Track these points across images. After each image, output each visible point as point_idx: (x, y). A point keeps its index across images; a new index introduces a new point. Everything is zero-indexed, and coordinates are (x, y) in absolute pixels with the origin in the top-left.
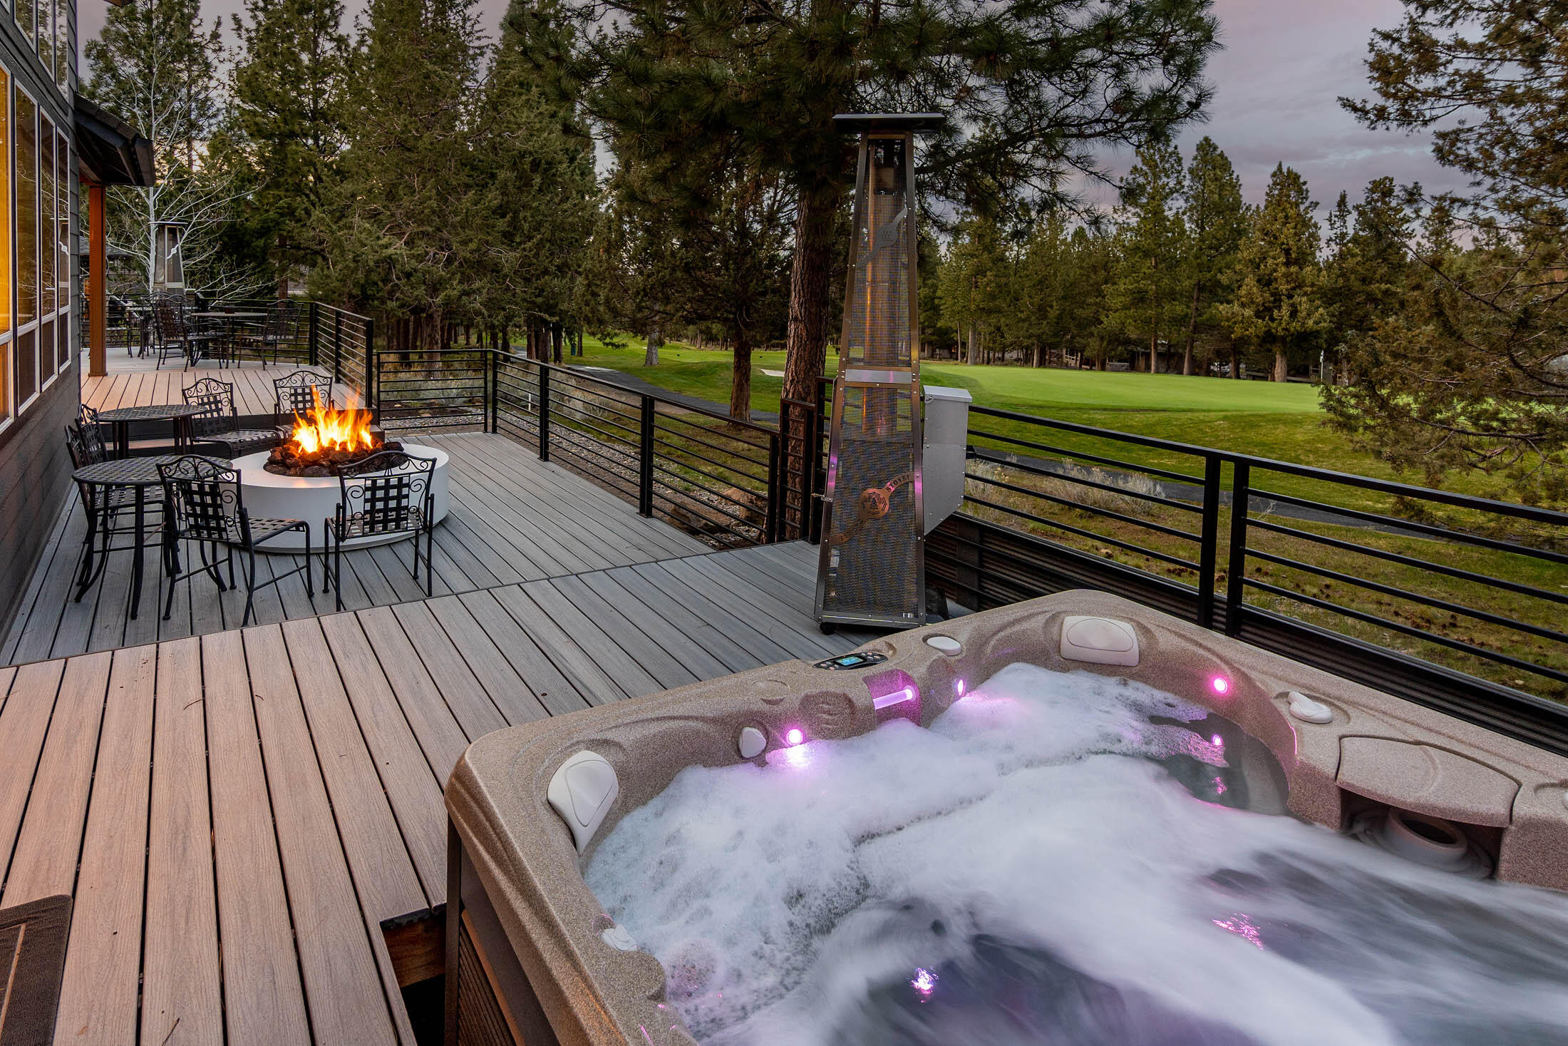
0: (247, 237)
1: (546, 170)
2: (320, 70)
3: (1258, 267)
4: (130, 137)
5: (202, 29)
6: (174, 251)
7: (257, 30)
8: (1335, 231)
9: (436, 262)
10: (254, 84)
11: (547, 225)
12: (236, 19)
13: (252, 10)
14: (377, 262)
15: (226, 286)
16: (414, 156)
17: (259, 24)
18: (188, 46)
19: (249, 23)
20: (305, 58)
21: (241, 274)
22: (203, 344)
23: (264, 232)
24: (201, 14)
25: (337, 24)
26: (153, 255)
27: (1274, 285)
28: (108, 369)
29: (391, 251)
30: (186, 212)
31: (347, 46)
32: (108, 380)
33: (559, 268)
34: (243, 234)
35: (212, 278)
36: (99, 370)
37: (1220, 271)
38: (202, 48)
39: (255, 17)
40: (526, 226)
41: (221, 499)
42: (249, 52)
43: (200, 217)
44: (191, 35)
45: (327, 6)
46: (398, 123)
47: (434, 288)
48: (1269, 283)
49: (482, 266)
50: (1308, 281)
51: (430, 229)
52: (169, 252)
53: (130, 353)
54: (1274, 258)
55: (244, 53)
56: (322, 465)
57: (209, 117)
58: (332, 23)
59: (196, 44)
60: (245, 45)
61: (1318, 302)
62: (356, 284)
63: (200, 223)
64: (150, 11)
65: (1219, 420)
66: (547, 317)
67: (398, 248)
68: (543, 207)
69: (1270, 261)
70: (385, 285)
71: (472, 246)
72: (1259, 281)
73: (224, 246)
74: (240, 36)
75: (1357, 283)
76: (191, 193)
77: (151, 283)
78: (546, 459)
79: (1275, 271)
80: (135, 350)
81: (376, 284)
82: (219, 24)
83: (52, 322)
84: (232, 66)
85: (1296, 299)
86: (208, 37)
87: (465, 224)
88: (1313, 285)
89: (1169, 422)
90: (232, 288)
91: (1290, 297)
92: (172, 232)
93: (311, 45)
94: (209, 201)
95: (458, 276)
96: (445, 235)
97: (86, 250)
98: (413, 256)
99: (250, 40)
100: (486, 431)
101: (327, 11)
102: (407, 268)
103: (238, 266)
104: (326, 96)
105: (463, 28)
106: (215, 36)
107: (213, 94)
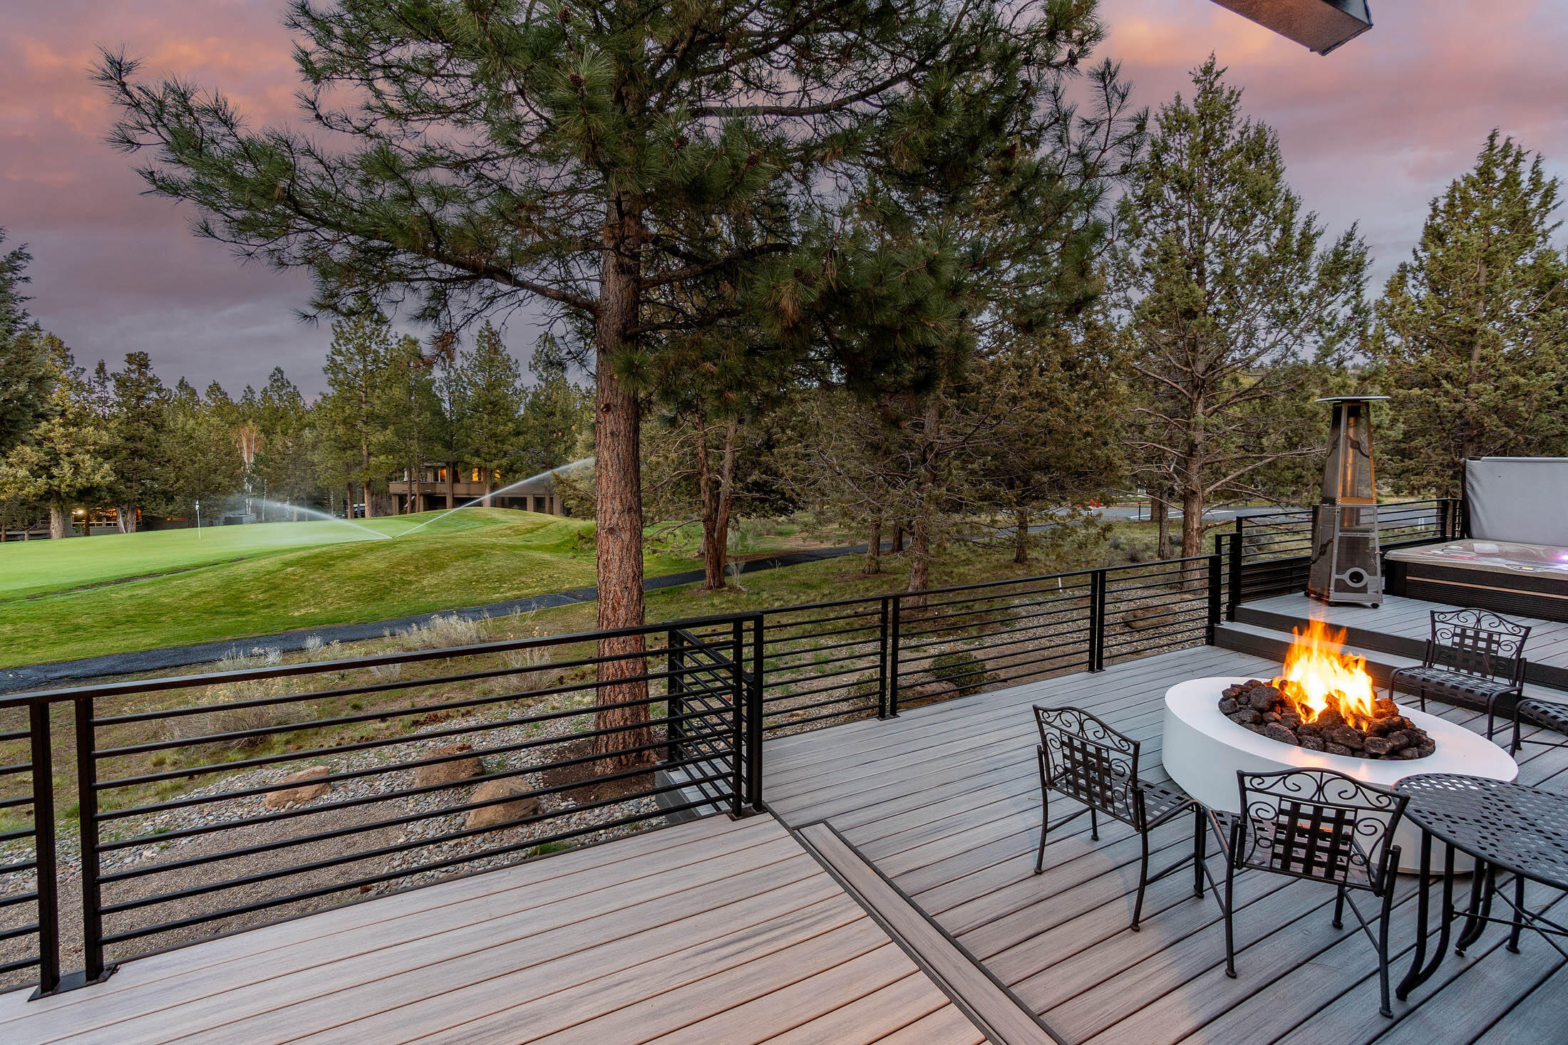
27: (48, 444)
48: (40, 443)
79: (51, 431)
85: (78, 457)
88: (94, 444)
91: (70, 455)
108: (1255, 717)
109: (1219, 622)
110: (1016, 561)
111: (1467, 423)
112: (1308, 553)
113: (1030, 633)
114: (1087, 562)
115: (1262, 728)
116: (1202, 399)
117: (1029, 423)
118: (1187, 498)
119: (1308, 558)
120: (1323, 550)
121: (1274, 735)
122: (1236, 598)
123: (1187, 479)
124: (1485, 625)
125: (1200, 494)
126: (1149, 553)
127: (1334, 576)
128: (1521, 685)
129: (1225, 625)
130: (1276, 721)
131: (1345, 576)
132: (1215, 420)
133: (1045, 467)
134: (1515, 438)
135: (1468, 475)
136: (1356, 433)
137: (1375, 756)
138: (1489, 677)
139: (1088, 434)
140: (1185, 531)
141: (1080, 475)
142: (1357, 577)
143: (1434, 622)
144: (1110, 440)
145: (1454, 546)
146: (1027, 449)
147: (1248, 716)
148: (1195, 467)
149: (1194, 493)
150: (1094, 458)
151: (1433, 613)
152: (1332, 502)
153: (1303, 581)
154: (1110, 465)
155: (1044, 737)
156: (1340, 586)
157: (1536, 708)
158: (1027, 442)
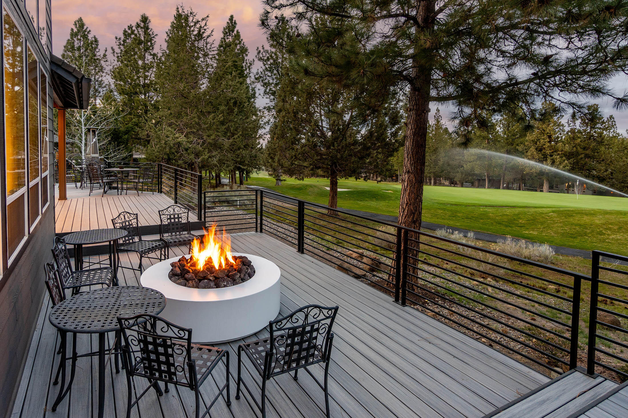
0: (120, 135)
1: (239, 106)
2: (146, 68)
3: (536, 143)
4: (80, 77)
5: (100, 53)
6: (94, 140)
7: (121, 53)
8: (570, 128)
9: (198, 144)
10: (121, 73)
11: (240, 128)
12: (112, 48)
13: (119, 45)
14: (174, 144)
15: (113, 155)
16: (187, 101)
17: (122, 50)
18: (94, 59)
19: (117, 50)
20: (140, 62)
21: (119, 150)
22: (109, 184)
23: (127, 132)
24: (99, 47)
25: (153, 48)
26: (83, 142)
27: (544, 151)
28: (68, 195)
29: (179, 140)
30: (97, 124)
31: (157, 57)
32: (68, 202)
33: (245, 146)
34: (119, 133)
35: (107, 152)
36: (63, 197)
37: (518, 145)
38: (100, 60)
39: (120, 48)
40: (232, 129)
41: (173, 350)
42: (118, 61)
43: (102, 126)
44: (95, 55)
45: (149, 41)
46: (181, 86)
47: (197, 155)
48: (541, 150)
49: (216, 146)
50: (560, 149)
51: (195, 131)
52: (92, 141)
53: (76, 186)
54: (544, 139)
55: (116, 62)
56: (210, 280)
57: (103, 88)
58: (151, 48)
59: (97, 59)
60: (116, 59)
61: (564, 158)
62: (165, 154)
63: (102, 129)
64: (80, 47)
65: (550, 212)
66: (241, 166)
67: (182, 138)
68: (239, 121)
69: (542, 141)
70: (178, 154)
71: (212, 137)
72: (536, 149)
73: (112, 138)
74: (114, 55)
75: (581, 150)
76: (99, 116)
77: (83, 154)
78: (303, 252)
79: (544, 145)
80: (79, 184)
81: (173, 153)
82: (106, 51)
83: (38, 183)
84: (111, 67)
85: (554, 157)
86: (102, 56)
87: (209, 128)
88: (562, 151)
89: (525, 213)
90: (116, 156)
91: (551, 156)
92: (94, 131)
93: (143, 58)
94: (105, 119)
95: (207, 150)
96: (200, 133)
97: (56, 139)
98: (188, 142)
99: (118, 57)
100: (256, 231)
101: (149, 44)
102: (186, 147)
103: (118, 146)
104: (149, 78)
105: (206, 47)
106: (105, 55)
107: (104, 79)
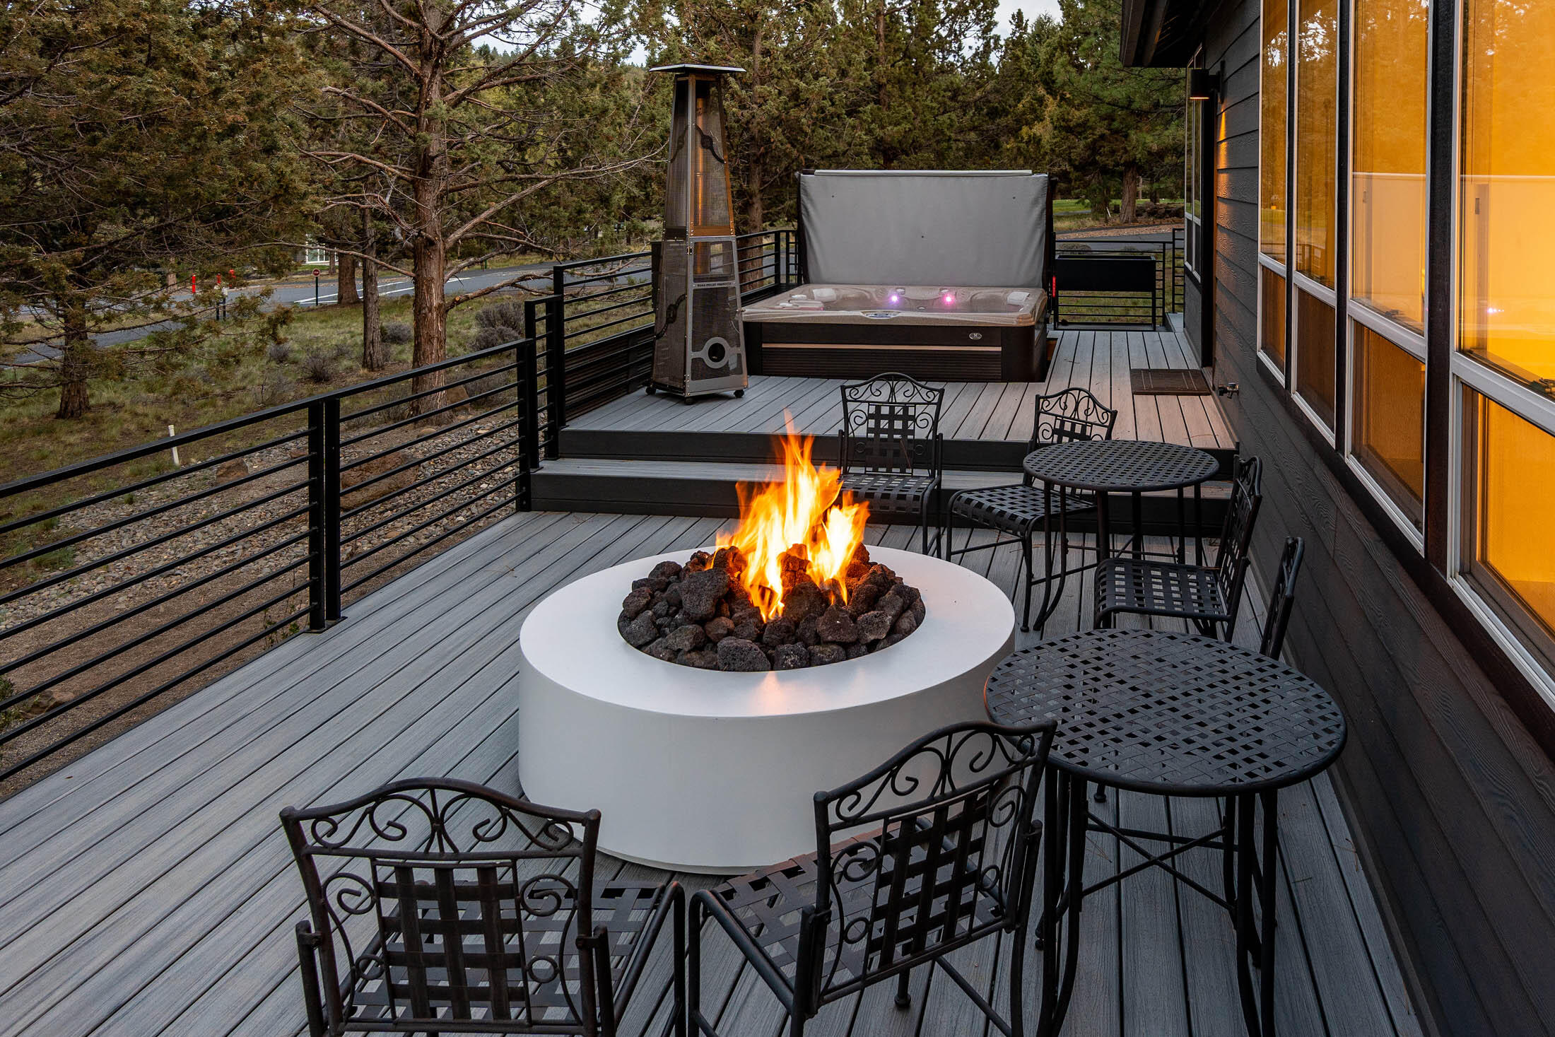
108: (696, 637)
109: (536, 465)
110: (61, 415)
111: (752, 138)
112: (650, 321)
113: (117, 571)
114: (227, 396)
115: (709, 654)
116: (438, 77)
117: (102, 99)
118: (419, 252)
119: (650, 330)
120: (673, 313)
121: (735, 663)
122: (559, 414)
123: (417, 215)
124: (900, 398)
125: (440, 245)
126: (346, 363)
127: (691, 355)
128: (940, 474)
129: (549, 467)
130: (730, 633)
131: (703, 354)
132: (459, 114)
133: (134, 201)
134: (797, 159)
135: (802, 196)
136: (706, 124)
137: (872, 647)
138: (908, 471)
139: (233, 130)
140: (417, 313)
141: (216, 216)
142: (717, 352)
143: (845, 401)
144: (282, 141)
145: (798, 295)
146: (97, 157)
147: (683, 638)
148: (430, 198)
149: (431, 243)
150: (251, 179)
151: (843, 388)
152: (681, 233)
153: (644, 369)
154: (284, 193)
155: (315, 891)
156: (701, 371)
157: (969, 501)
158: (94, 141)
